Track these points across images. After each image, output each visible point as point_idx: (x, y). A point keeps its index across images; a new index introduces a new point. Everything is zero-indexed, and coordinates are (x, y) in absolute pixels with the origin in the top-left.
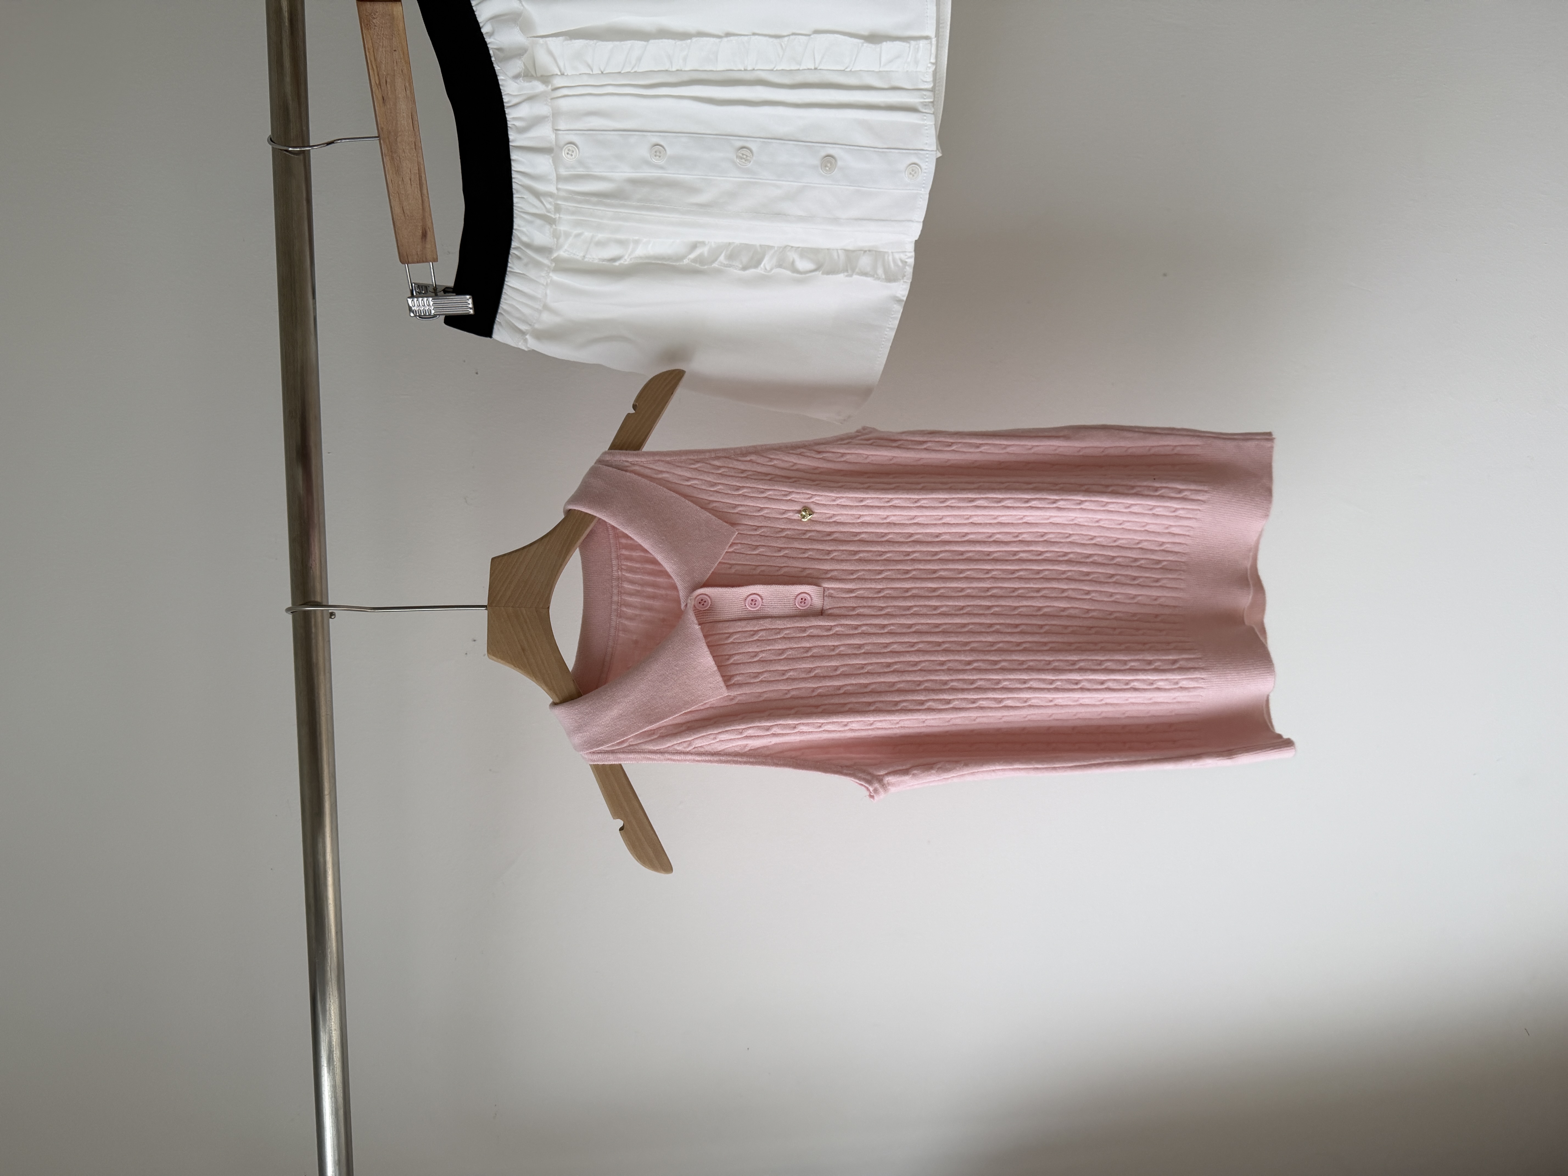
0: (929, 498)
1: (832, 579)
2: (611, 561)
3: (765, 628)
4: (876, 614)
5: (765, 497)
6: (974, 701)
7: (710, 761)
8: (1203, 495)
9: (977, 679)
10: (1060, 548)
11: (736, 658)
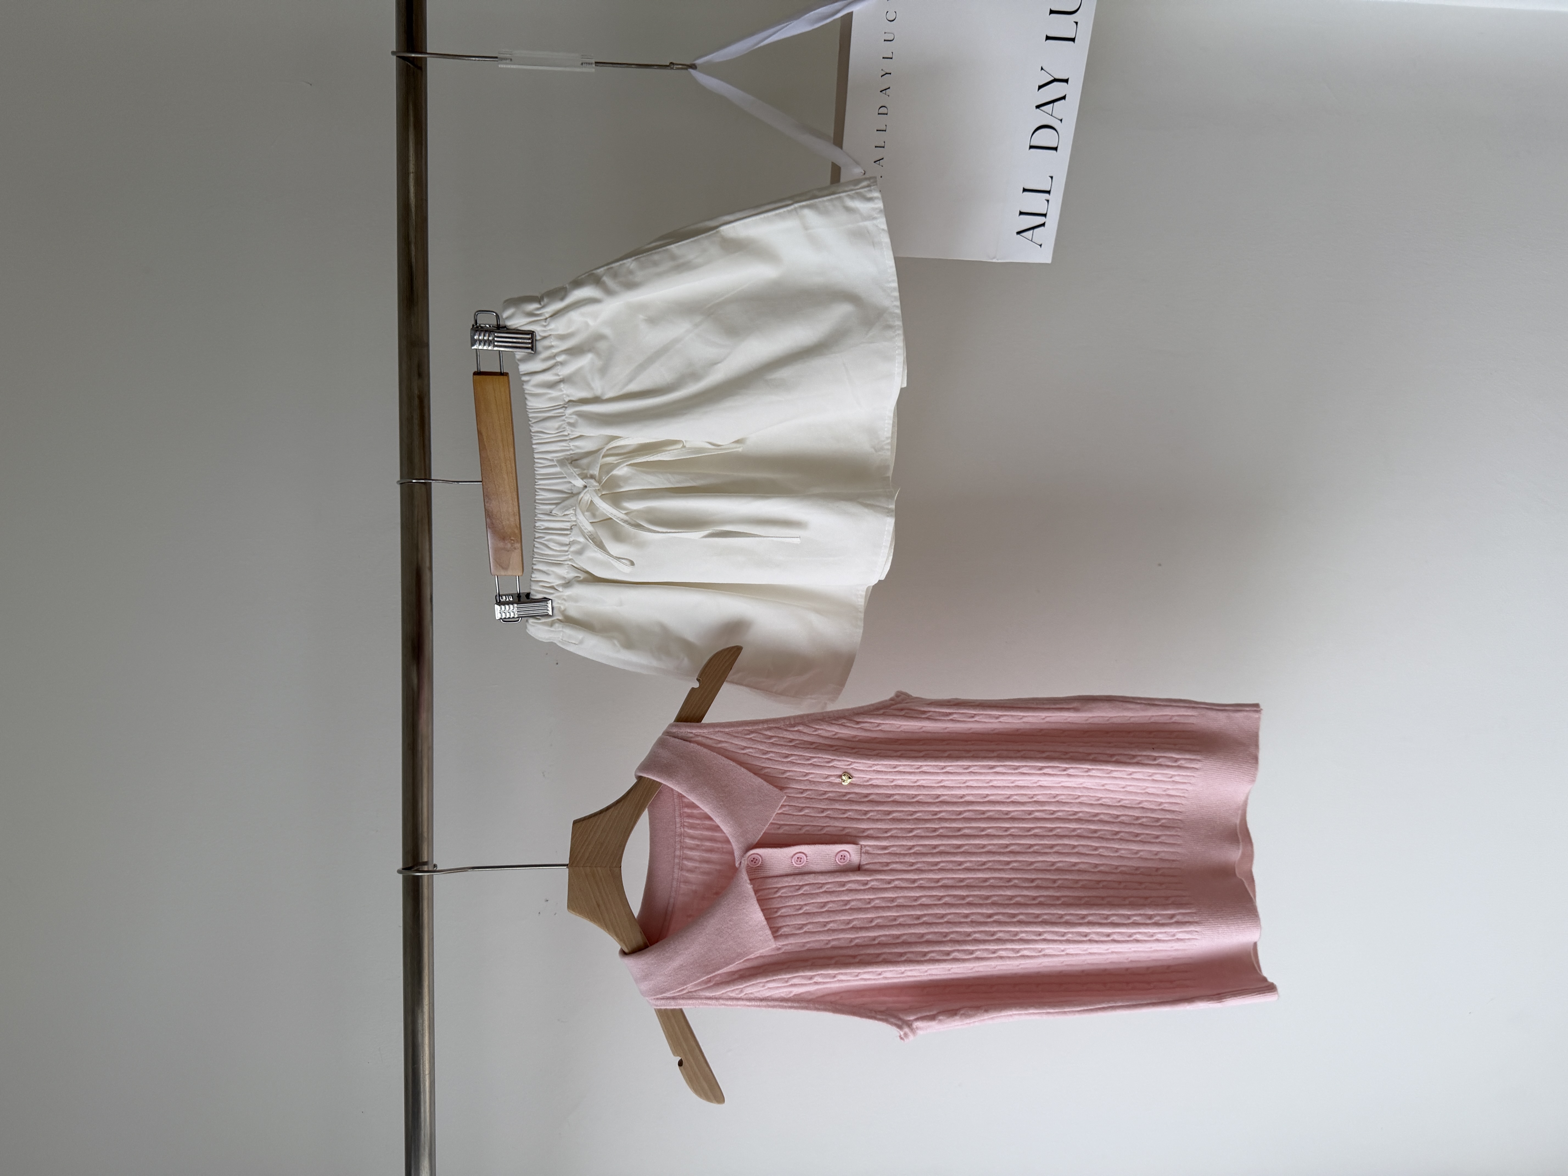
0: (954, 766)
1: (869, 837)
2: (675, 819)
3: (808, 882)
4: (906, 869)
5: (811, 764)
6: (994, 952)
7: (759, 1006)
8: (1197, 763)
9: (997, 931)
10: (1071, 807)
11: (783, 910)
